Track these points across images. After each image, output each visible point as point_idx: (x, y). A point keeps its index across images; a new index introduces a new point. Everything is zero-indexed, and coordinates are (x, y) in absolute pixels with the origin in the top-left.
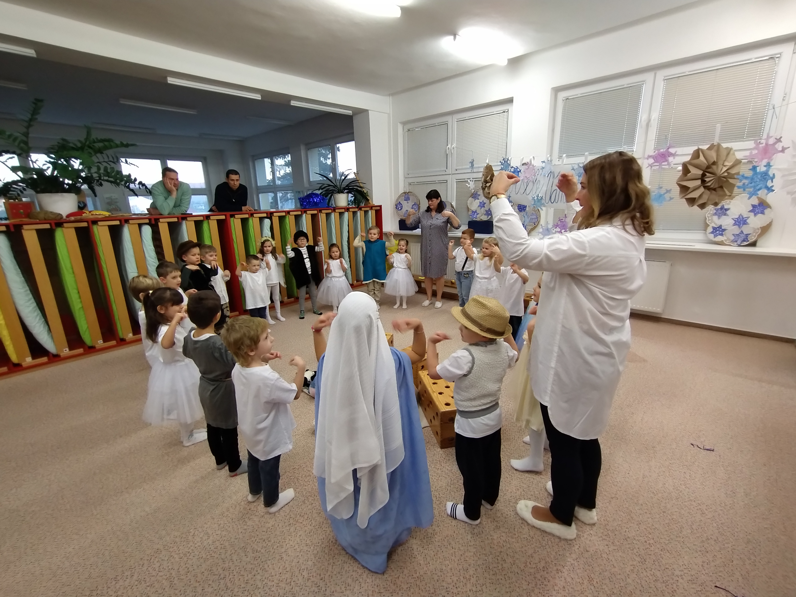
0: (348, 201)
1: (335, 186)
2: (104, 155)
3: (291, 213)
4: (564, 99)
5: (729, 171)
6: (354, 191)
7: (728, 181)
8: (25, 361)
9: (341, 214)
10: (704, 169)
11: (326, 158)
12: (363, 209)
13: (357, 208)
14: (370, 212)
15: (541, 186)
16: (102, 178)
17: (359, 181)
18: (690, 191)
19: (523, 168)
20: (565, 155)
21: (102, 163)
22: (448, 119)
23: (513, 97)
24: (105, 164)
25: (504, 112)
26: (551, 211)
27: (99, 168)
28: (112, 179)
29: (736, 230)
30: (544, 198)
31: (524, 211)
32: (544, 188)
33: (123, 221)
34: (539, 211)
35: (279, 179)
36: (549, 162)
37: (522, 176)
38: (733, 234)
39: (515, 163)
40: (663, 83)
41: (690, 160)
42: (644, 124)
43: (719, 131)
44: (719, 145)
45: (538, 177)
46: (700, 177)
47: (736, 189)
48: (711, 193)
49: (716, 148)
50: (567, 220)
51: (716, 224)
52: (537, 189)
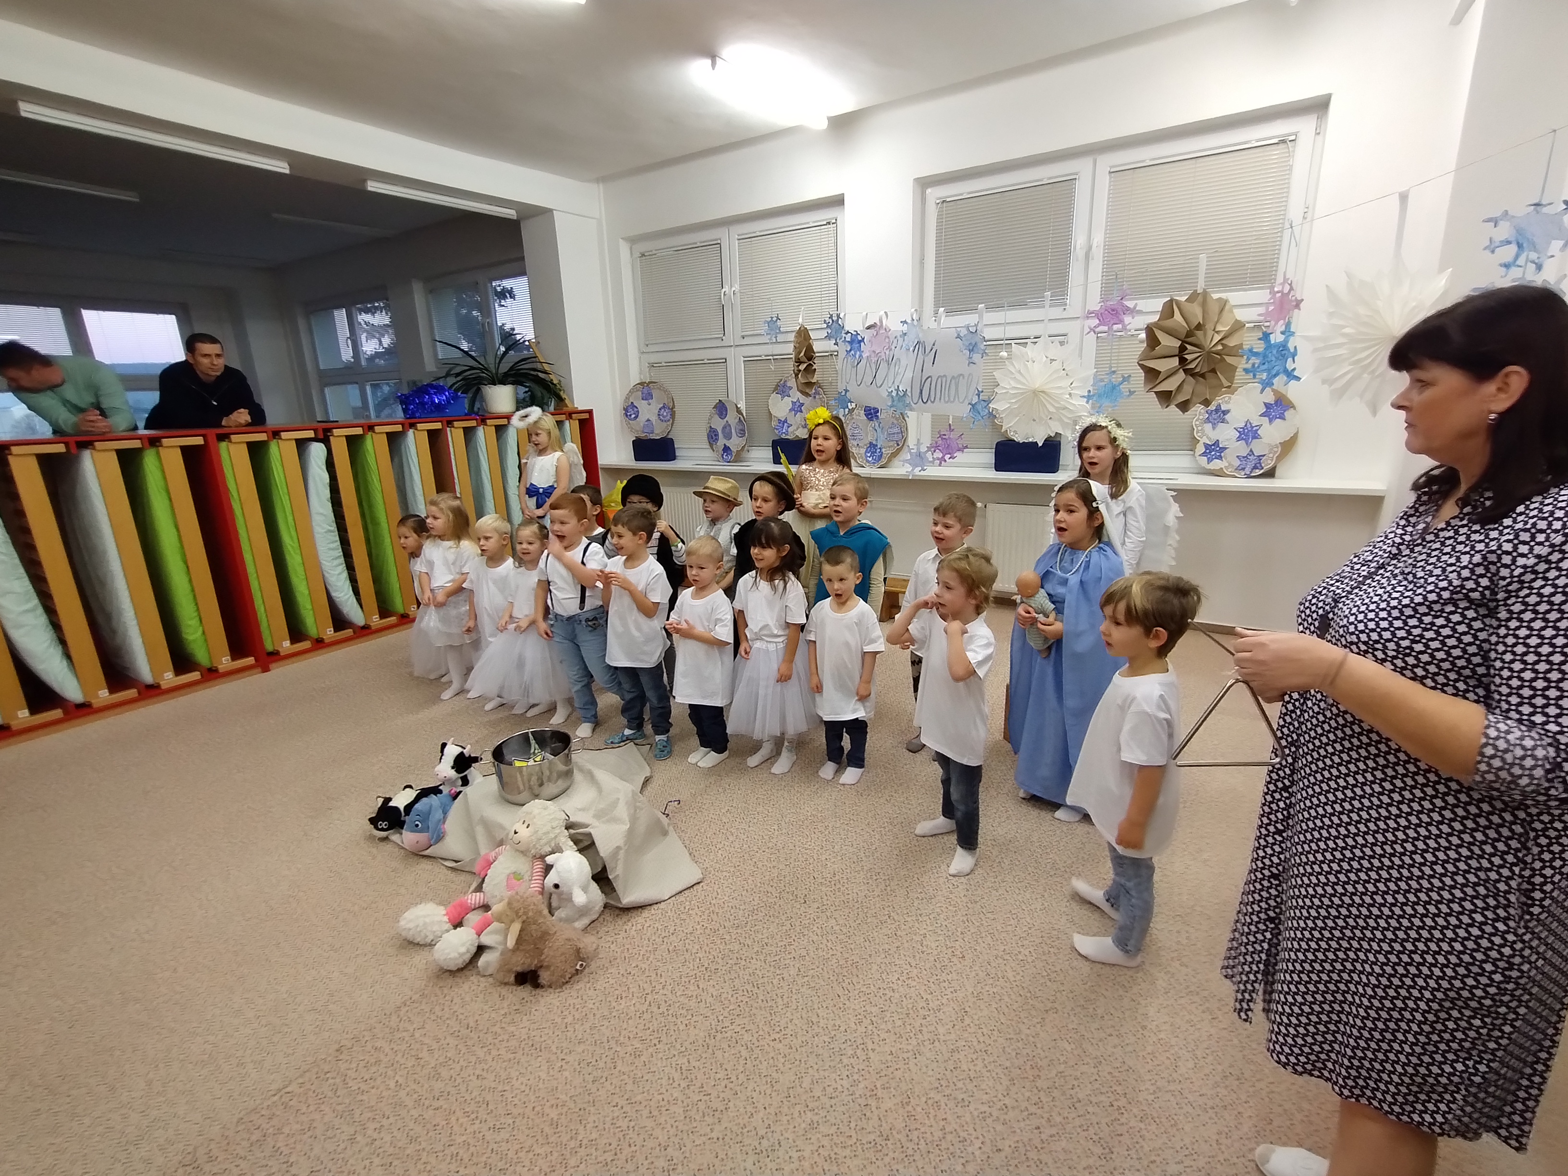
3: (378, 429)
4: (937, 200)
5: (1224, 342)
6: (528, 380)
7: (1224, 359)
9: (501, 429)
10: (1182, 337)
14: (568, 421)
15: (902, 370)
17: (539, 360)
18: (1161, 377)
19: (867, 335)
20: (943, 309)
22: (721, 234)
23: (844, 195)
25: (829, 224)
26: (927, 418)
29: (1242, 449)
30: (909, 393)
31: (876, 420)
32: (909, 375)
34: (904, 419)
36: (915, 322)
37: (866, 349)
38: (1238, 457)
39: (853, 324)
40: (1107, 178)
41: (1159, 320)
42: (1081, 255)
43: (1205, 267)
44: (1205, 294)
45: (897, 353)
46: (1177, 352)
47: (1239, 375)
48: (1197, 382)
49: (1200, 298)
50: (953, 435)
51: (1209, 439)
52: (896, 375)
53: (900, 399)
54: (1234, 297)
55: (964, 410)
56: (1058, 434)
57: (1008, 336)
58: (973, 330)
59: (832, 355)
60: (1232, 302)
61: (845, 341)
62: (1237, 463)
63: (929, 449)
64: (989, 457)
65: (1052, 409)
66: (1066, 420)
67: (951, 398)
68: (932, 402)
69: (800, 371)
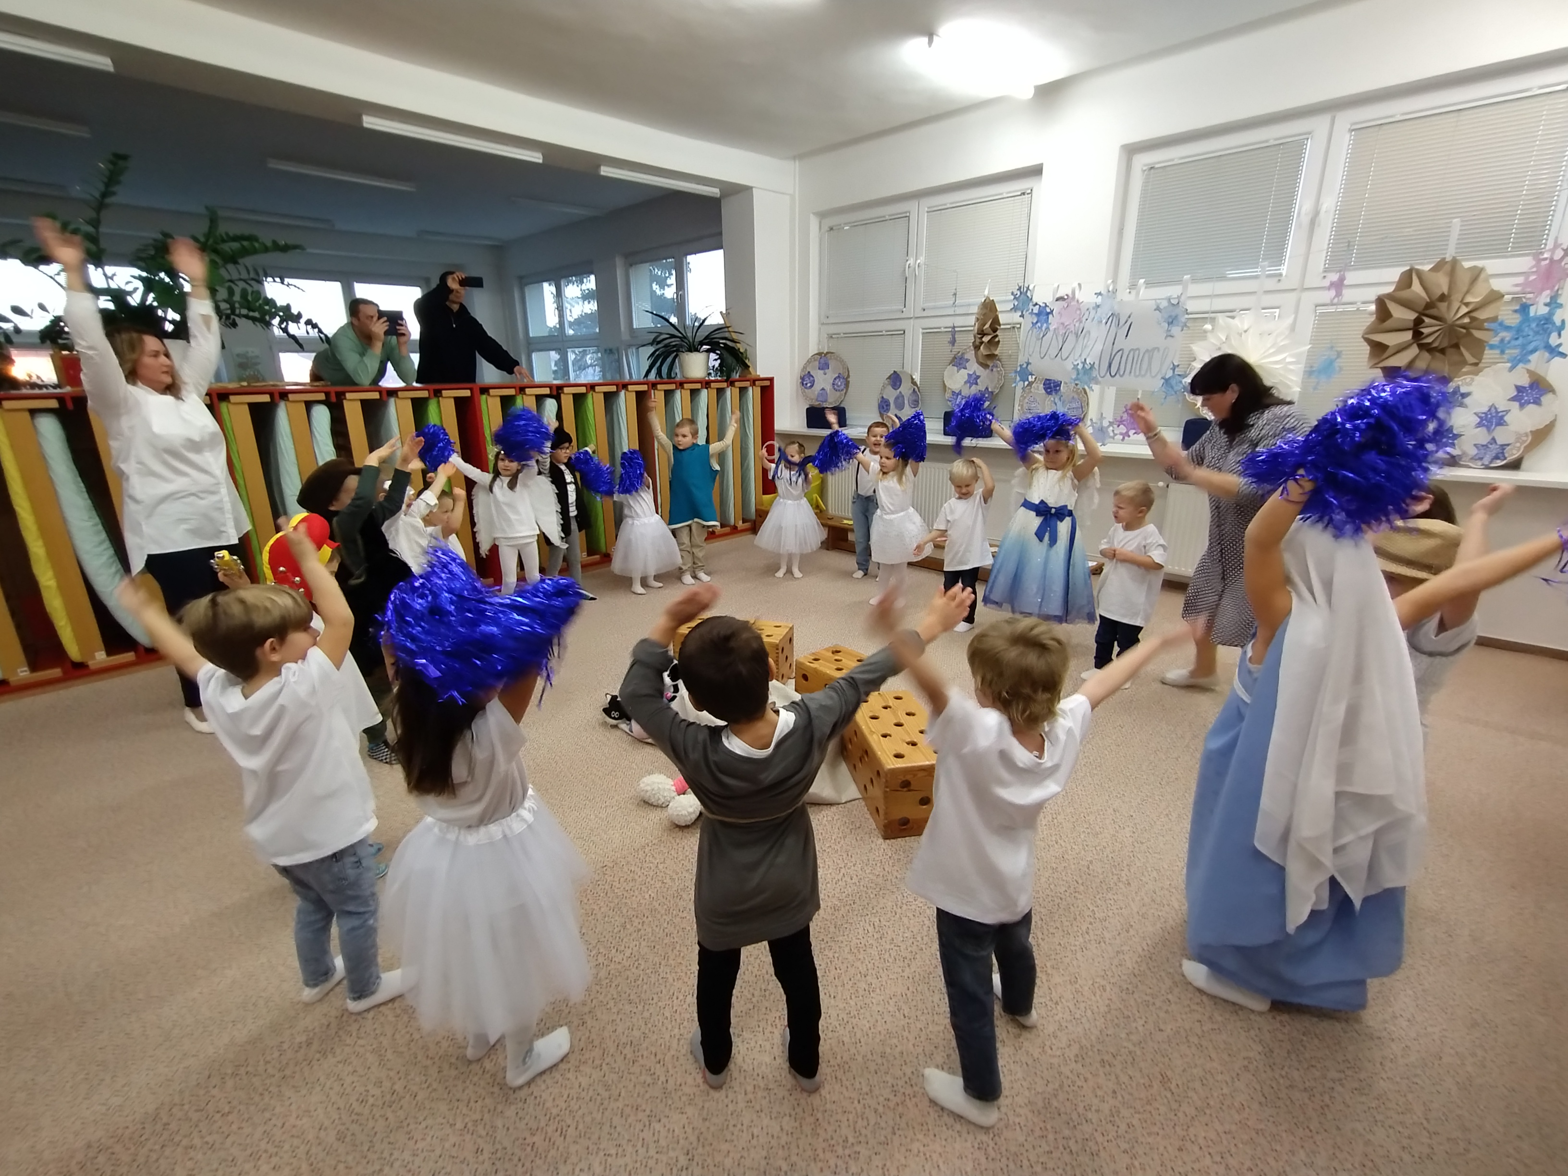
0: (708, 368)
1: (684, 338)
2: (241, 268)
3: (597, 388)
4: (1144, 168)
5: (1474, 314)
6: (720, 349)
7: (1469, 334)
8: (94, 658)
9: (694, 393)
10: (1420, 309)
11: (663, 284)
12: (736, 384)
13: (726, 381)
14: (750, 389)
15: (1091, 343)
16: (237, 312)
17: (730, 329)
18: (1389, 352)
19: (1057, 307)
20: (1142, 281)
21: (237, 282)
22: (911, 207)
23: (1042, 164)
24: (242, 285)
25: (1024, 194)
26: (1111, 393)
27: (231, 292)
28: (256, 314)
29: (1482, 436)
30: (1096, 366)
31: (1056, 393)
32: (1099, 347)
33: (277, 396)
34: (1086, 393)
35: (571, 324)
36: (1110, 294)
37: (1054, 322)
38: (1475, 445)
39: (1042, 296)
40: (1348, 136)
41: (1395, 290)
42: (1306, 220)
43: (1457, 237)
44: (1455, 262)
45: (1088, 325)
46: (1411, 325)
47: (1488, 354)
48: (1433, 358)
49: (1448, 268)
52: (1084, 347)
53: (1086, 372)
54: (1492, 265)
55: (1157, 384)
57: (1213, 308)
58: (1174, 302)
59: (1014, 328)
60: (1490, 271)
61: (1032, 313)
63: (1111, 424)
64: (1178, 434)
67: (1143, 373)
68: (1121, 376)
69: (982, 343)
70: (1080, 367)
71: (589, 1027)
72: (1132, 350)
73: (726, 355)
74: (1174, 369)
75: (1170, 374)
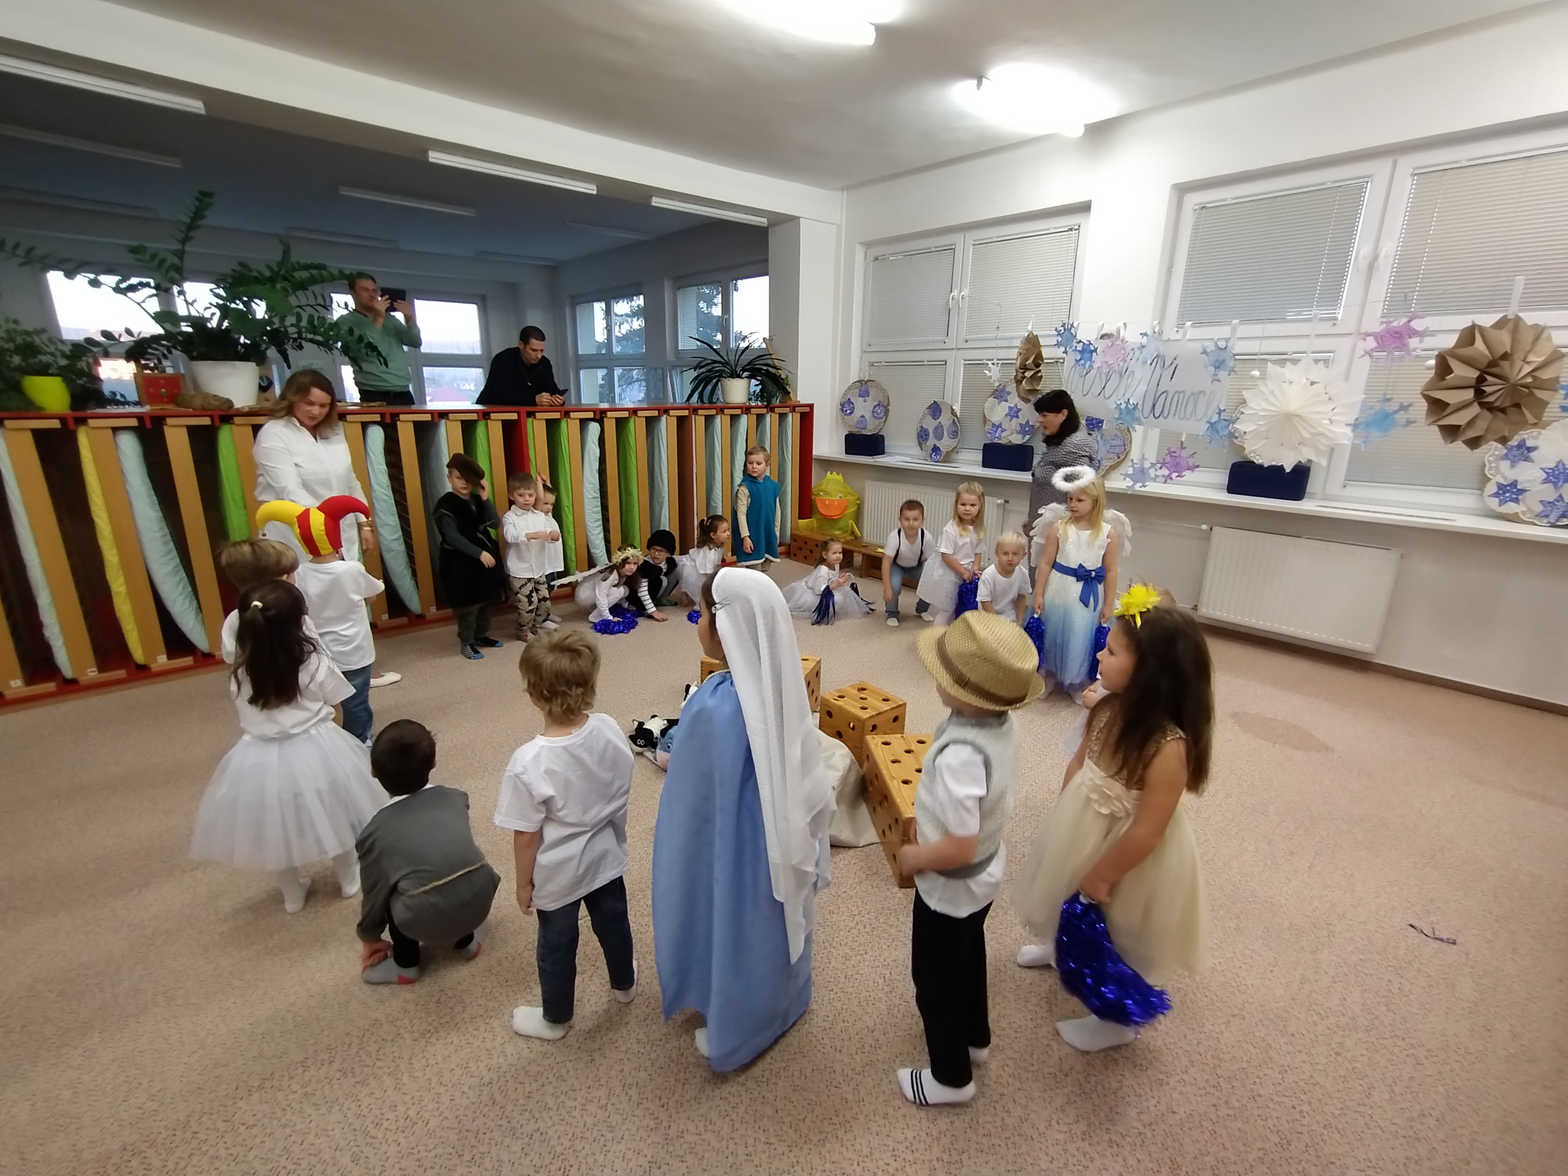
0: (749, 394)
1: (726, 364)
3: (640, 413)
4: (1196, 207)
5: (1537, 374)
6: (762, 375)
7: (1531, 394)
10: (1483, 367)
12: (777, 410)
13: (766, 407)
14: (790, 415)
15: (1135, 383)
17: (772, 356)
18: (1449, 410)
19: (1101, 345)
20: (1189, 323)
22: (957, 239)
23: (1091, 201)
25: (1071, 230)
26: (1155, 434)
29: (1549, 493)
30: (1140, 407)
32: (1143, 388)
34: (1129, 432)
35: (619, 340)
36: (1156, 335)
37: (1098, 360)
38: (1541, 502)
39: (1086, 333)
40: (1409, 180)
41: (1456, 347)
42: (1363, 264)
43: (1521, 291)
44: (1517, 319)
45: (1132, 365)
46: (1473, 383)
47: (1552, 410)
48: (1494, 418)
49: (1510, 325)
50: (1184, 453)
51: (1503, 477)
52: (1128, 387)
53: (1129, 413)
55: (1201, 428)
56: (1310, 461)
57: (1263, 350)
58: (1222, 344)
59: (1057, 362)
60: (1552, 324)
61: (1075, 350)
62: (1540, 508)
63: (1153, 465)
64: (1223, 478)
65: (1305, 434)
66: (1322, 447)
67: (1188, 416)
68: (1165, 418)
69: (1024, 377)
70: (1123, 406)
71: (597, 1065)
72: (1177, 392)
73: (765, 379)
74: (1219, 413)
75: (1215, 418)
